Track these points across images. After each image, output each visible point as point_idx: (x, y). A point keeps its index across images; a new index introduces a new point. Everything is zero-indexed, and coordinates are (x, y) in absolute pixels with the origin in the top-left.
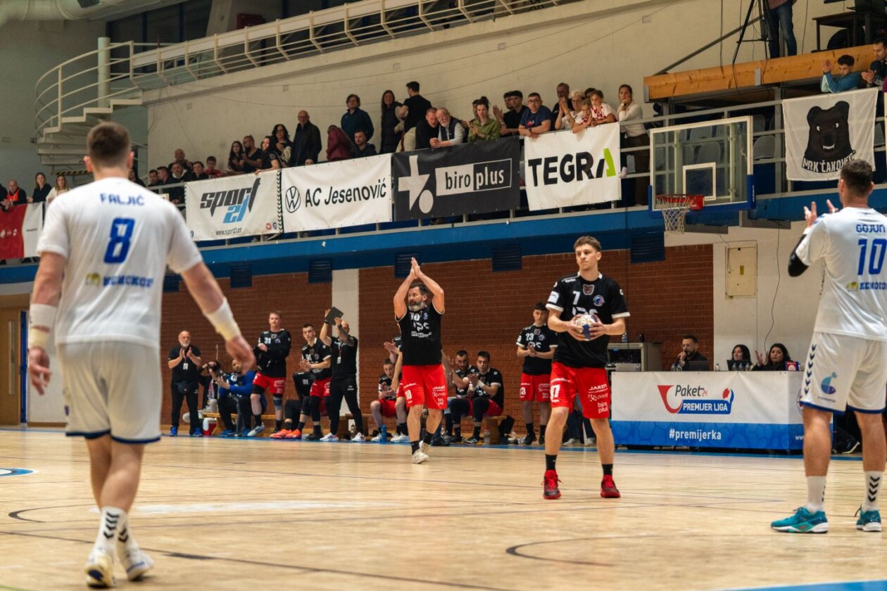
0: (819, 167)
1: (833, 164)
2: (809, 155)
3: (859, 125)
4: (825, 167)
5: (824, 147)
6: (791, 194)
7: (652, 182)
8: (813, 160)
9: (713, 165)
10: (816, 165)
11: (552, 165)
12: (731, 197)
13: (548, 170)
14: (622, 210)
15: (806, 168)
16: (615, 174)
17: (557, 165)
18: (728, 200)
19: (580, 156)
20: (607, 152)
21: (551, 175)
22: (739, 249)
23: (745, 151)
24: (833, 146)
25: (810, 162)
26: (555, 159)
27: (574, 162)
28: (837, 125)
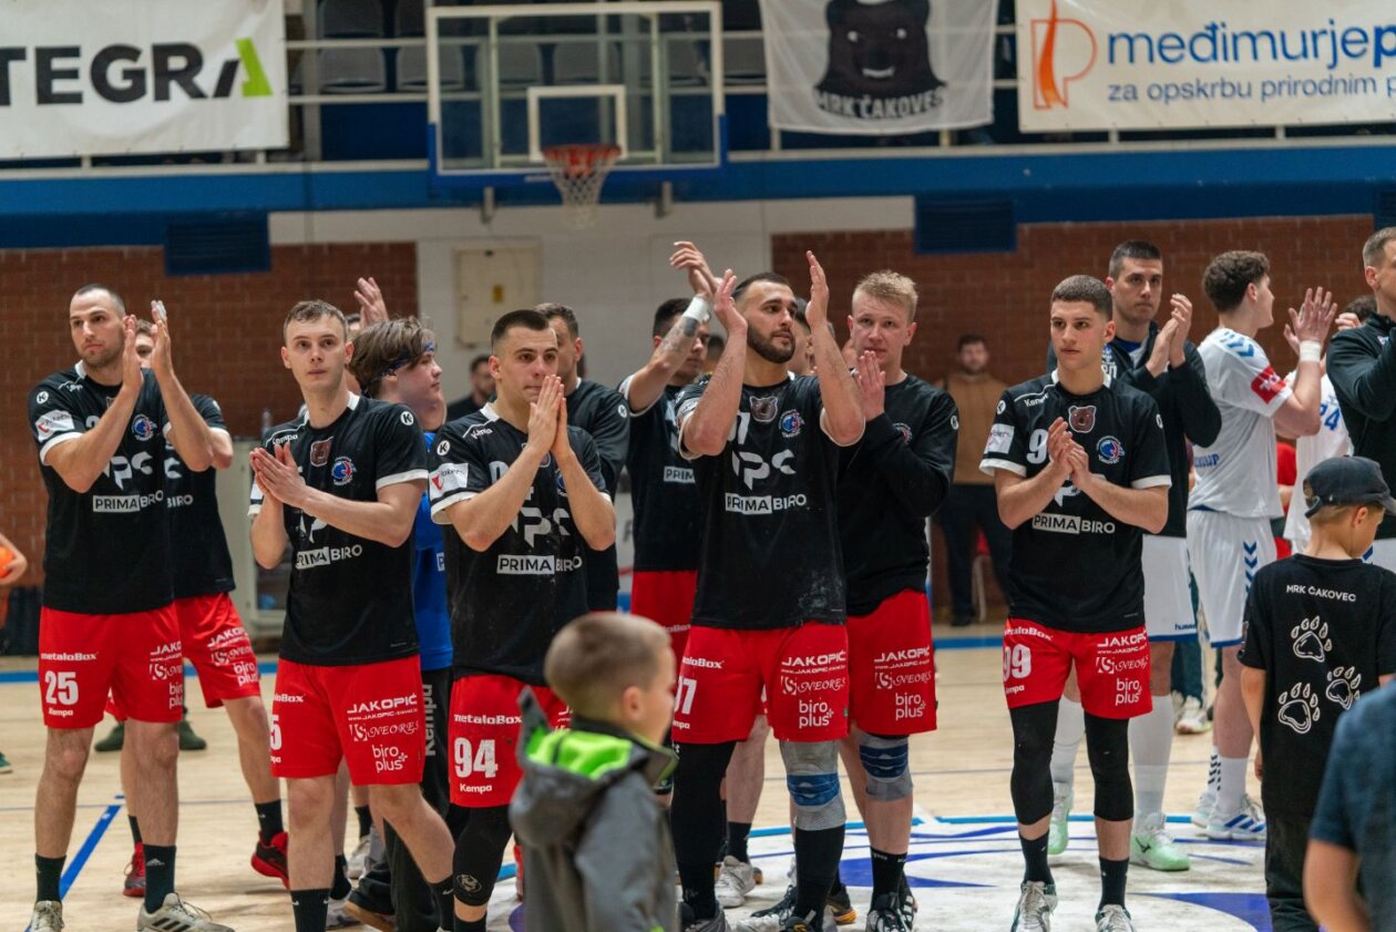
0: (857, 109)
1: (890, 104)
2: (831, 84)
3: (953, 40)
4: (870, 109)
5: (868, 72)
6: (776, 154)
7: (435, 115)
8: (843, 93)
9: (619, 91)
10: (848, 104)
11: (58, 64)
12: (657, 153)
13: (45, 75)
14: (296, 168)
15: (822, 107)
16: (267, 92)
17: (84, 64)
18: (652, 160)
19: (162, 52)
20: (248, 48)
21: (59, 86)
22: (489, 253)
23: (708, 67)
24: (889, 72)
25: (835, 97)
26: (73, 52)
27: (146, 62)
28: (902, 33)
